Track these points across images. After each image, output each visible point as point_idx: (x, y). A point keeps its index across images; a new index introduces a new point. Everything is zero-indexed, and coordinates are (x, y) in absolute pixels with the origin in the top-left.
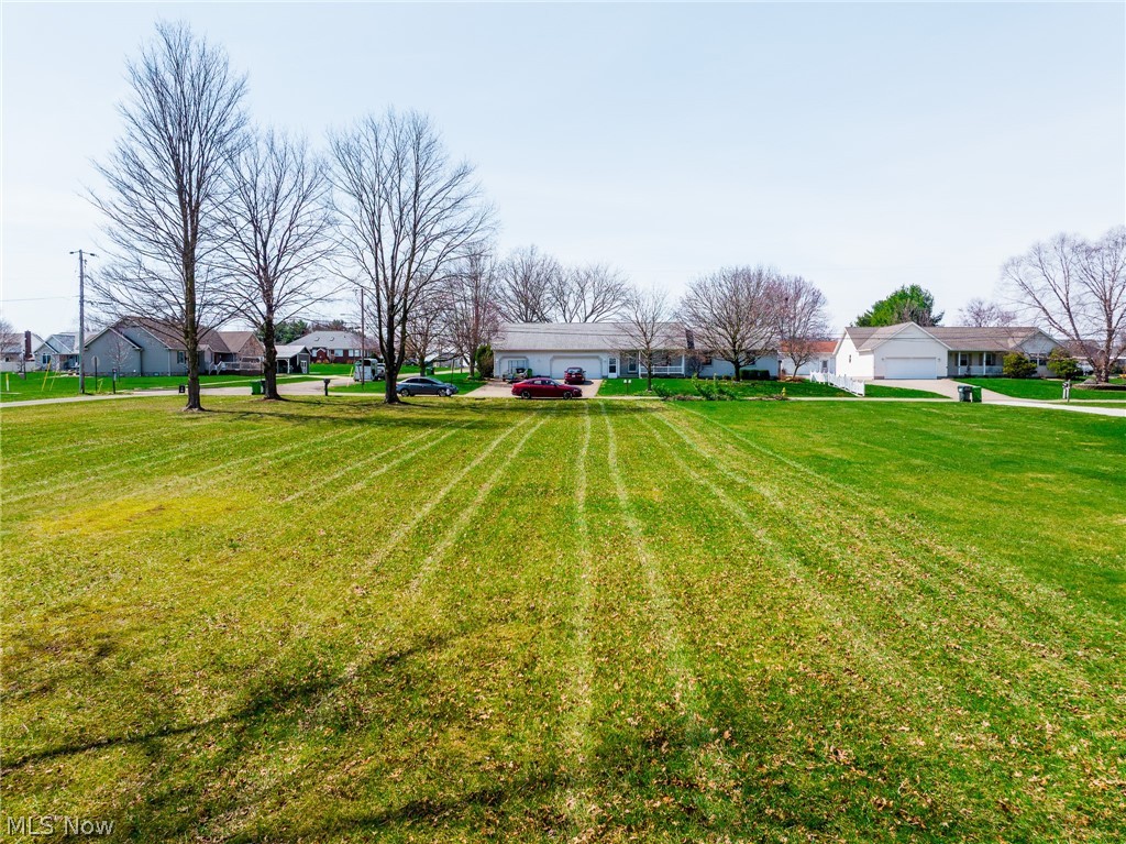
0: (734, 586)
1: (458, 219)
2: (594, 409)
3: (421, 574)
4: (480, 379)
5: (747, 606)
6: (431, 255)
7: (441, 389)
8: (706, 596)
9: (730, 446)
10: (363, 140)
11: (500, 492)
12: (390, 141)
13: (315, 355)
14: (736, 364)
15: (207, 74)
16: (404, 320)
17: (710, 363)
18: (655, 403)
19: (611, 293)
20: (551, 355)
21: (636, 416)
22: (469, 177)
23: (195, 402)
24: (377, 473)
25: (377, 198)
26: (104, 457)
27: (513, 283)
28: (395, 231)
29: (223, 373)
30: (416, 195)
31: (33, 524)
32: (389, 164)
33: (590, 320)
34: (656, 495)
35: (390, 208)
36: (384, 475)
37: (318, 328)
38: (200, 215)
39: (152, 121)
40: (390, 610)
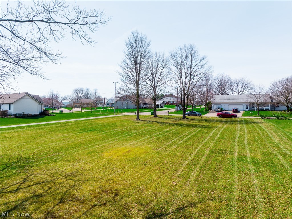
0: (284, 197)
1: (202, 71)
2: (241, 122)
3: (190, 179)
4: (208, 111)
5: (289, 207)
6: (195, 80)
7: (197, 114)
8: (274, 199)
9: (285, 138)
10: (178, 53)
11: (212, 152)
12: (185, 52)
13: (166, 103)
14: (288, 107)
15: (142, 41)
16: (188, 97)
17: (279, 106)
18: (260, 120)
19: (246, 86)
20: (228, 104)
21: (254, 125)
22: (205, 59)
23: (138, 118)
24: (180, 143)
25: (181, 66)
26: (118, 134)
27: (218, 83)
28: (186, 75)
29: (145, 108)
30: (191, 65)
31: (104, 154)
32: (184, 58)
33: (240, 94)
34: (259, 156)
35: (184, 69)
36: (182, 143)
37: (167, 96)
38: (140, 74)
39: (130, 54)
40: (182, 191)
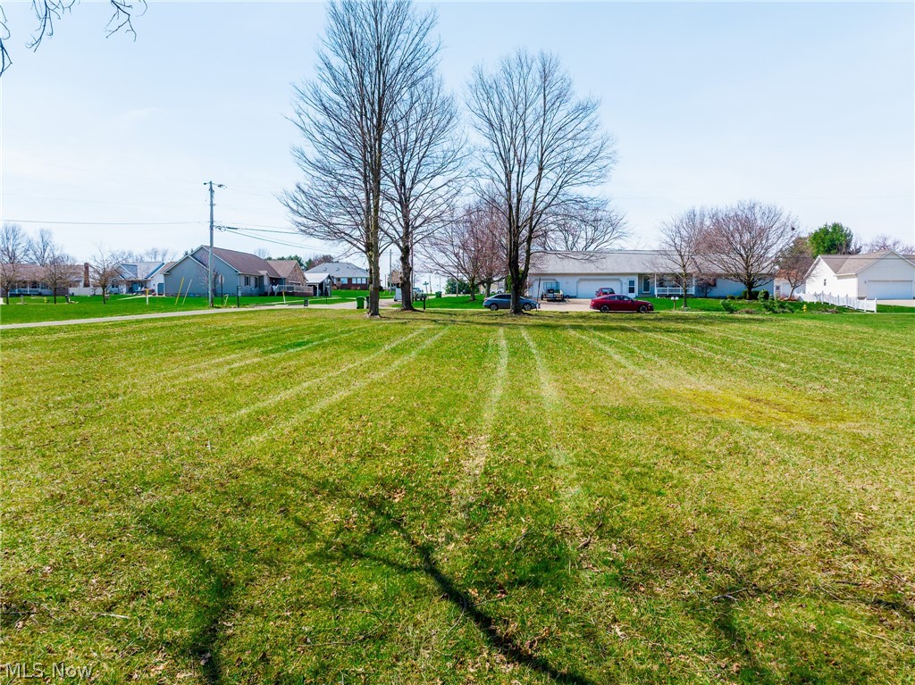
14: (750, 285)
20: (578, 278)
